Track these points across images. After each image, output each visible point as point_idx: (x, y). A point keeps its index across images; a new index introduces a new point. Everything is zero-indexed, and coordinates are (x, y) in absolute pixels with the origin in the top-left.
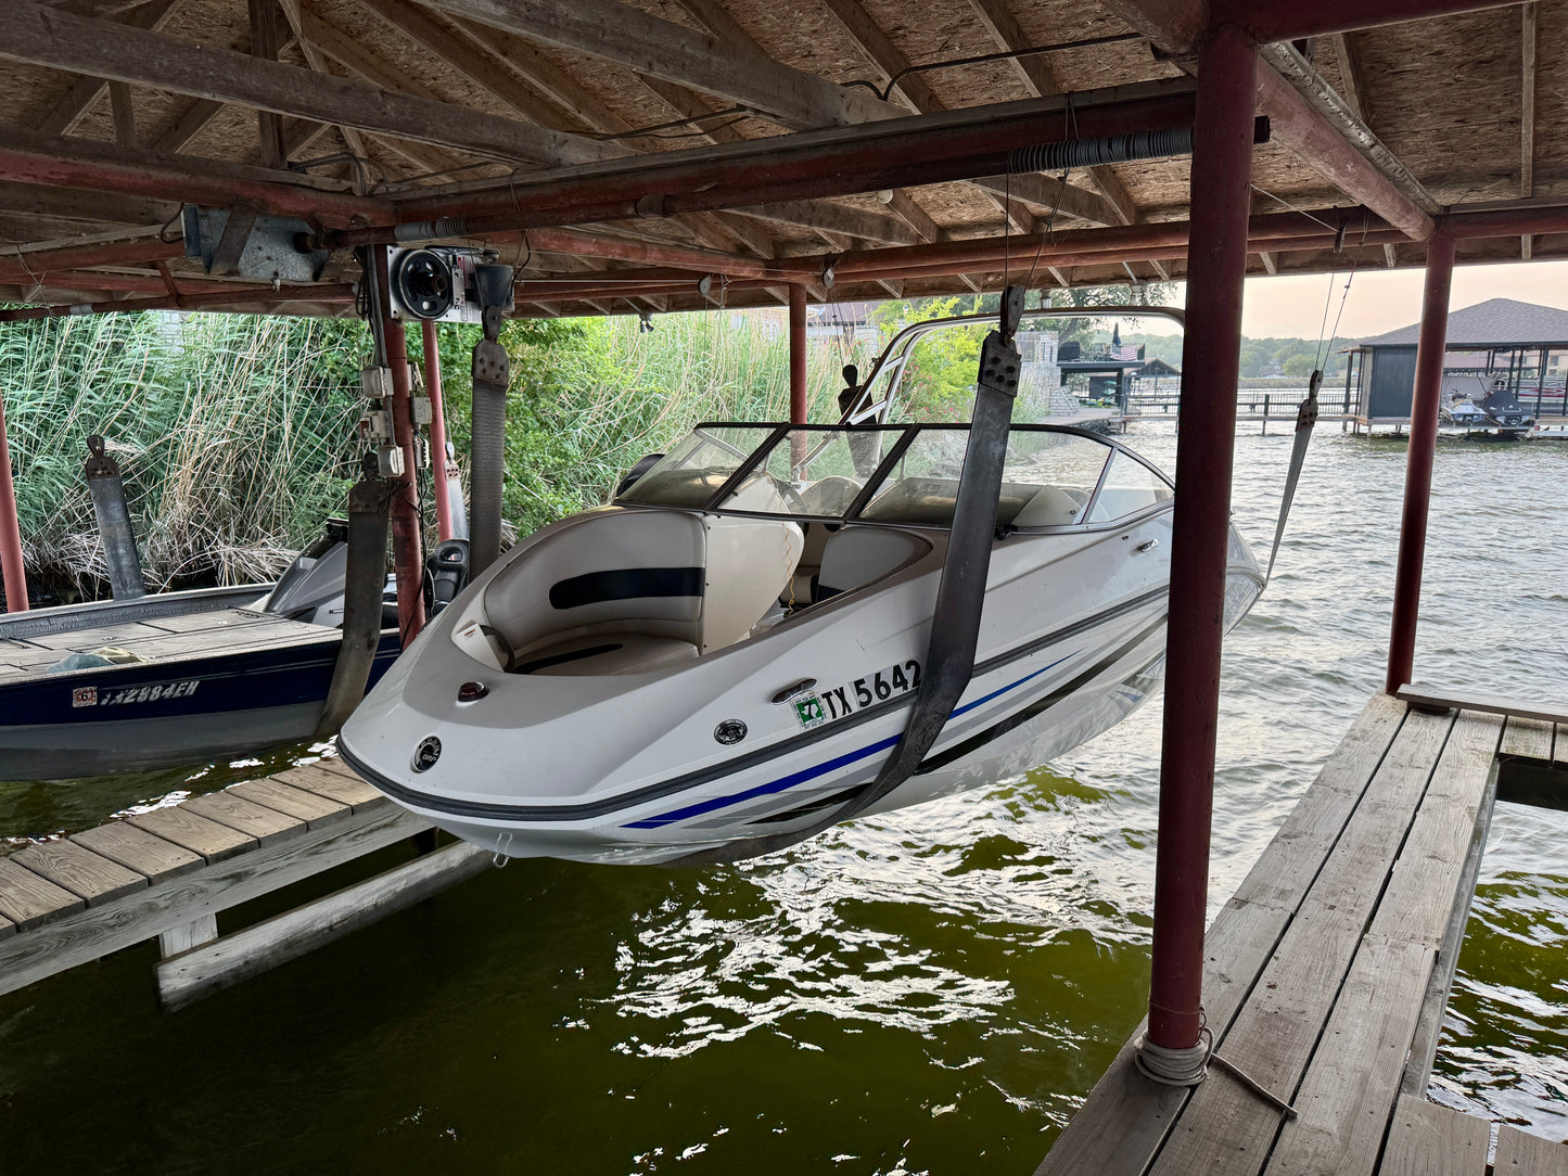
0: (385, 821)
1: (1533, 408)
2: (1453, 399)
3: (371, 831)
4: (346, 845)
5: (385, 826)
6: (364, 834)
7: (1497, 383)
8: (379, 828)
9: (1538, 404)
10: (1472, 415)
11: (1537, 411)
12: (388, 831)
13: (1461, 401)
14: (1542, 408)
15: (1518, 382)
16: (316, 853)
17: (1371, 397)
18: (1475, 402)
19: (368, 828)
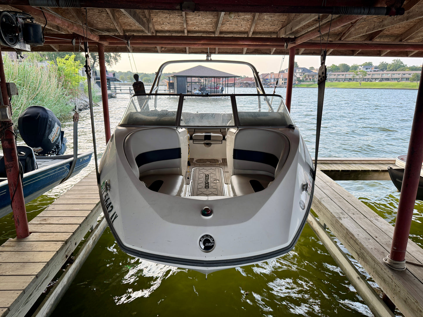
0: (46, 276)
1: (210, 92)
2: (194, 89)
3: (42, 283)
4: (36, 293)
5: (46, 278)
6: (40, 285)
7: (201, 86)
8: (44, 280)
9: (211, 91)
10: (199, 93)
11: (211, 92)
12: (47, 279)
13: (196, 90)
14: (212, 92)
15: (206, 86)
16: (27, 302)
17: (177, 88)
18: (199, 90)
19: (41, 282)
